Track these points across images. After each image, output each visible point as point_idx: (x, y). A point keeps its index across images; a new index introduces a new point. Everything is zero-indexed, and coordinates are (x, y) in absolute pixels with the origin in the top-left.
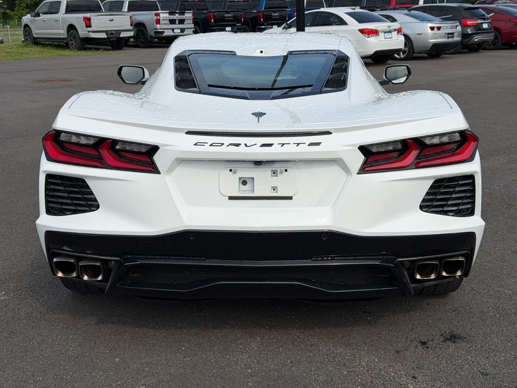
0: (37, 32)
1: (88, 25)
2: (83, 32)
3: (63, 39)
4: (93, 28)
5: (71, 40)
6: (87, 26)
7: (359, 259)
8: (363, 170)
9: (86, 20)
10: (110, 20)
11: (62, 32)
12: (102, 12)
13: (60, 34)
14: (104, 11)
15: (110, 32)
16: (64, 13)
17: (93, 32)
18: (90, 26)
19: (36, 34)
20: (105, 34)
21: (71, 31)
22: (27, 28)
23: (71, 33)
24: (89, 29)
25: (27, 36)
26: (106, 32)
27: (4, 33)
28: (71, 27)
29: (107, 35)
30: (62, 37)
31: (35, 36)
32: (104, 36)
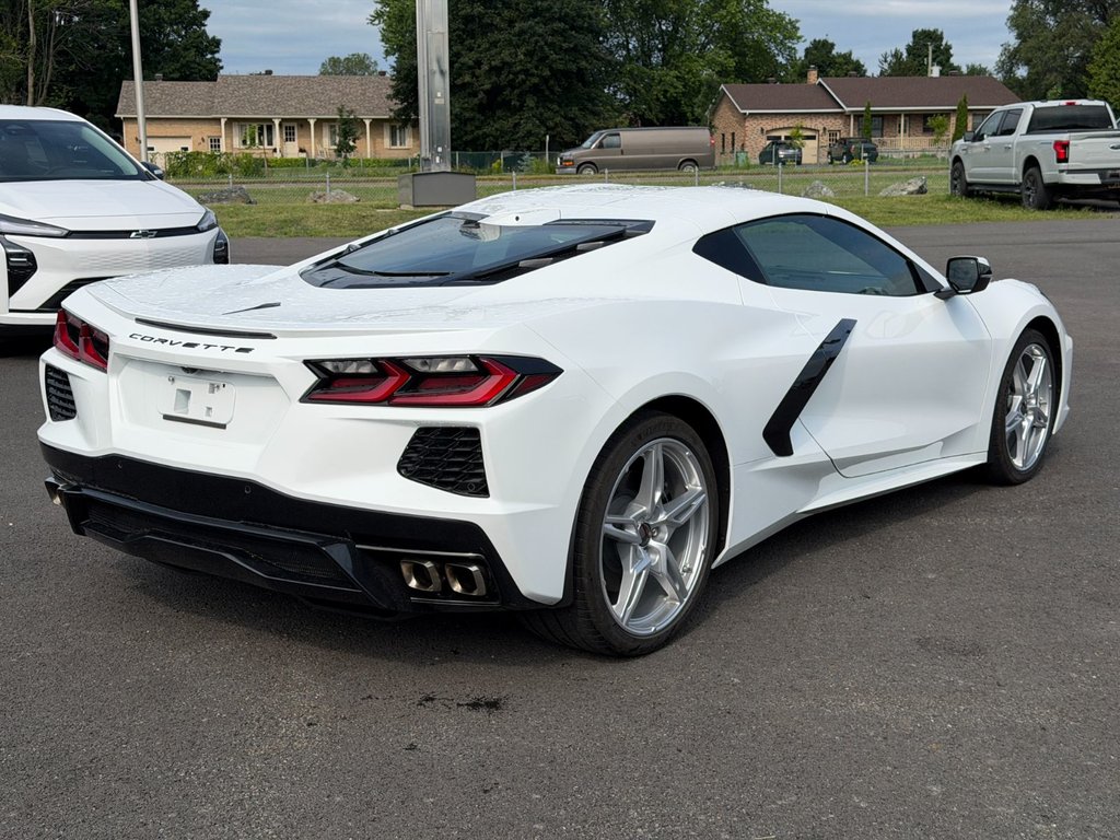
0: (974, 172)
1: (1062, 157)
2: (1051, 172)
3: (1015, 186)
4: (1071, 165)
5: (1028, 189)
6: (1059, 161)
7: (298, 533)
8: (308, 398)
9: (1058, 148)
10: (1113, 148)
11: (1014, 173)
12: (1113, 129)
13: (1009, 176)
14: (1116, 127)
15: (1110, 172)
16: (1024, 131)
17: (1070, 171)
18: (1066, 160)
19: (972, 175)
20: (1097, 175)
21: (1031, 170)
22: (958, 164)
23: (1030, 175)
24: (1063, 166)
25: (956, 179)
26: (1101, 172)
27: (928, 172)
28: (1031, 163)
29: (1101, 178)
30: (1014, 181)
31: (969, 180)
32: (1095, 179)
